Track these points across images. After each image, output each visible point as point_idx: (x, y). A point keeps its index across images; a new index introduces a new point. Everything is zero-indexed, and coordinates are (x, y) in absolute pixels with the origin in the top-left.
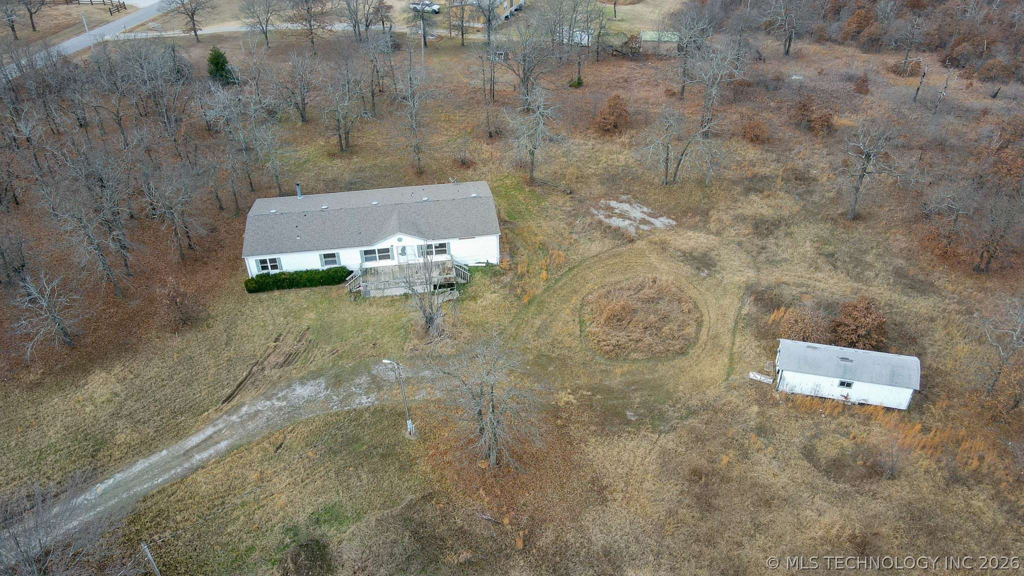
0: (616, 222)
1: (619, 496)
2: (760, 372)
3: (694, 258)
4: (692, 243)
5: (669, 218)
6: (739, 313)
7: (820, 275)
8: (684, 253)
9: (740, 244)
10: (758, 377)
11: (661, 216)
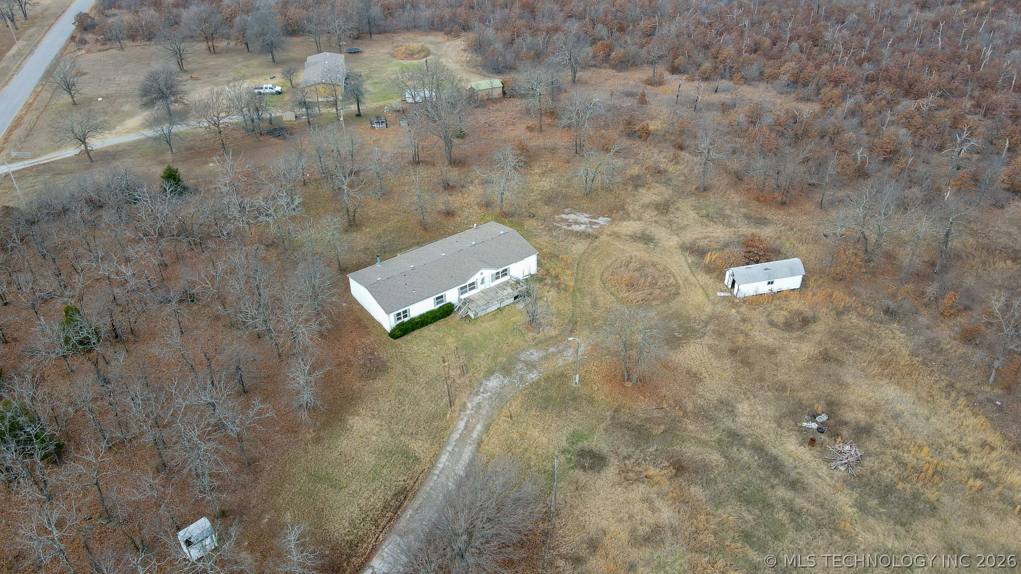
0: (575, 228)
1: (706, 375)
2: (721, 291)
3: (639, 238)
4: (631, 229)
5: (604, 216)
6: (688, 263)
7: (710, 229)
8: (631, 237)
9: (656, 222)
10: (722, 294)
11: (599, 217)
